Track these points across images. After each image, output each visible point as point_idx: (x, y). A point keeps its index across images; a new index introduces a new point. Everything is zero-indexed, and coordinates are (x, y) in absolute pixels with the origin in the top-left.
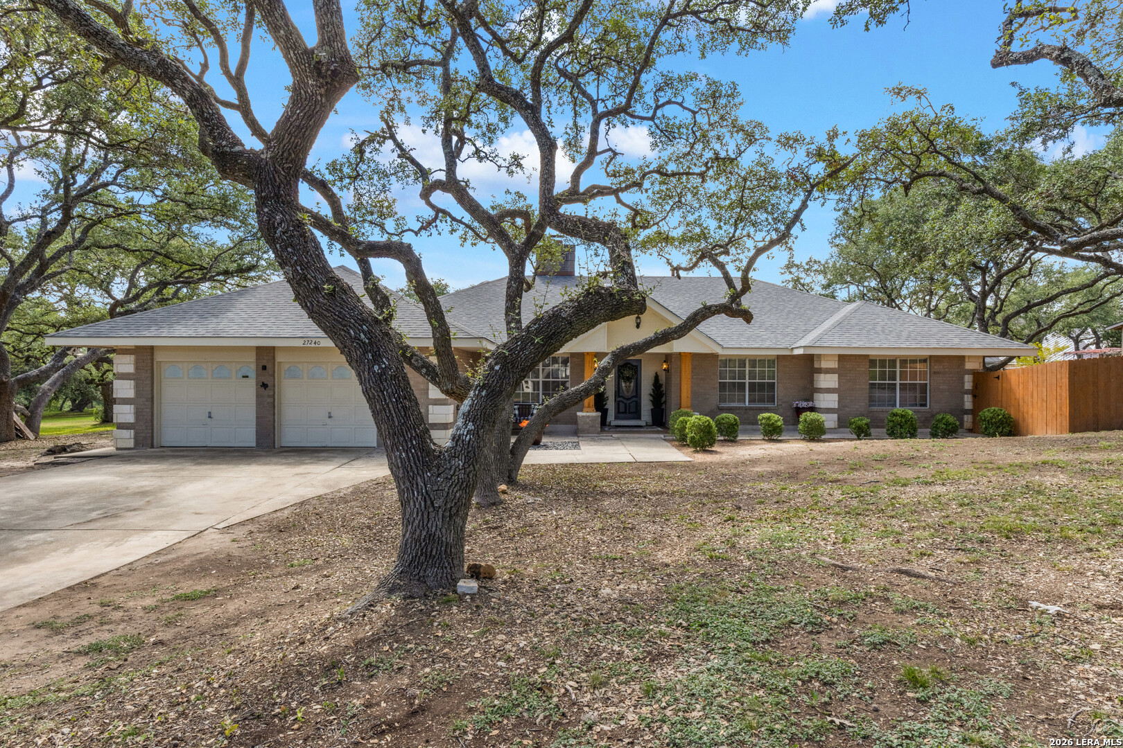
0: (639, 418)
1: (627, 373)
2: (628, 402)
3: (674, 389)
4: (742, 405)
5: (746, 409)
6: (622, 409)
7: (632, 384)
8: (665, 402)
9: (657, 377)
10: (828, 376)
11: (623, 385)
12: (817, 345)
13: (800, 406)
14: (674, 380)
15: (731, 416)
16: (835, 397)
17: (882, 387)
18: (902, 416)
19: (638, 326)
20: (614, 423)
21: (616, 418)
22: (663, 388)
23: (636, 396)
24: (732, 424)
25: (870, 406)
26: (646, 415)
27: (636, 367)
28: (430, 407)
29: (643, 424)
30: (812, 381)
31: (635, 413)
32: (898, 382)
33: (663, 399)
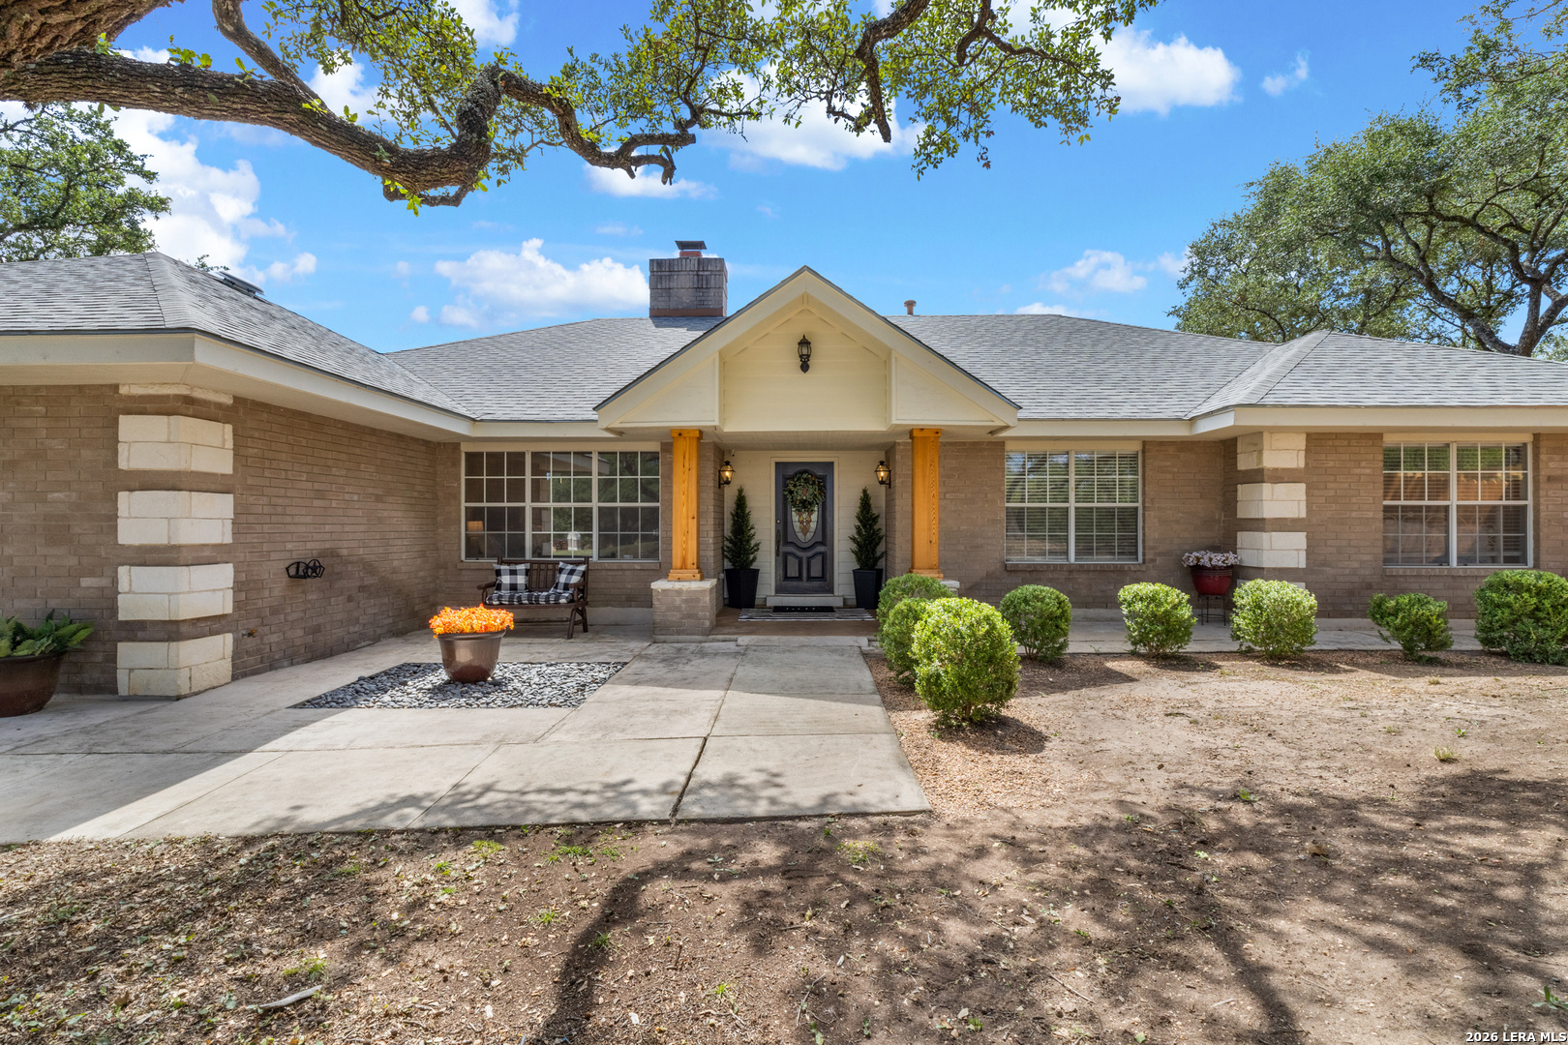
0: (829, 590)
1: (804, 493)
2: (804, 555)
3: (900, 524)
4: (1059, 561)
5: (1071, 570)
6: (793, 571)
7: (814, 517)
8: (885, 553)
9: (865, 502)
10: (1281, 489)
11: (795, 517)
12: (1269, 400)
13: (1204, 561)
14: (901, 503)
15: (1047, 591)
16: (1299, 540)
17: (1412, 515)
18: (1539, 593)
19: (805, 367)
20: (772, 602)
21: (779, 590)
22: (881, 523)
23: (823, 543)
24: (1052, 617)
25: (1386, 561)
26: (843, 583)
27: (823, 479)
28: (122, 571)
29: (836, 602)
30: (1230, 503)
31: (822, 578)
32: (1454, 501)
33: (881, 549)
